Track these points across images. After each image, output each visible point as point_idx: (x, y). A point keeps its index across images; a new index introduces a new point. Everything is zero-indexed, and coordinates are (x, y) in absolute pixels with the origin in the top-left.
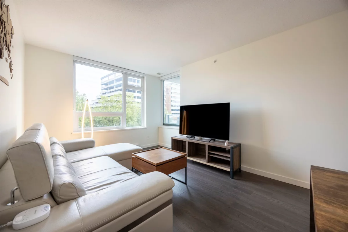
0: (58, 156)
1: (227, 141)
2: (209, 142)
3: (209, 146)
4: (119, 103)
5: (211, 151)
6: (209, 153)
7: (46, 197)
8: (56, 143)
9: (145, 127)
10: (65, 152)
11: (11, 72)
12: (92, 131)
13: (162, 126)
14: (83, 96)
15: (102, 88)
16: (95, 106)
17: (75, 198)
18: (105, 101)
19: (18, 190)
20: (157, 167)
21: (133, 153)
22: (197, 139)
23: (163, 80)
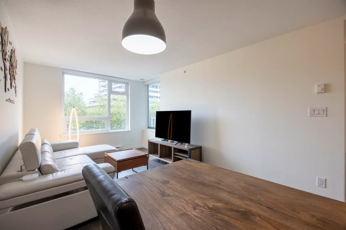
0: (46, 152)
1: (187, 144)
2: (175, 145)
3: (174, 148)
4: (117, 102)
5: (176, 152)
6: (175, 154)
7: (37, 170)
8: (46, 144)
9: (130, 130)
10: (53, 151)
11: (16, 93)
12: (78, 134)
13: (147, 129)
14: (80, 95)
15: (100, 86)
16: (92, 106)
17: (52, 173)
18: (102, 99)
19: (24, 166)
20: (119, 163)
21: (105, 153)
22: (169, 143)
23: (148, 84)
